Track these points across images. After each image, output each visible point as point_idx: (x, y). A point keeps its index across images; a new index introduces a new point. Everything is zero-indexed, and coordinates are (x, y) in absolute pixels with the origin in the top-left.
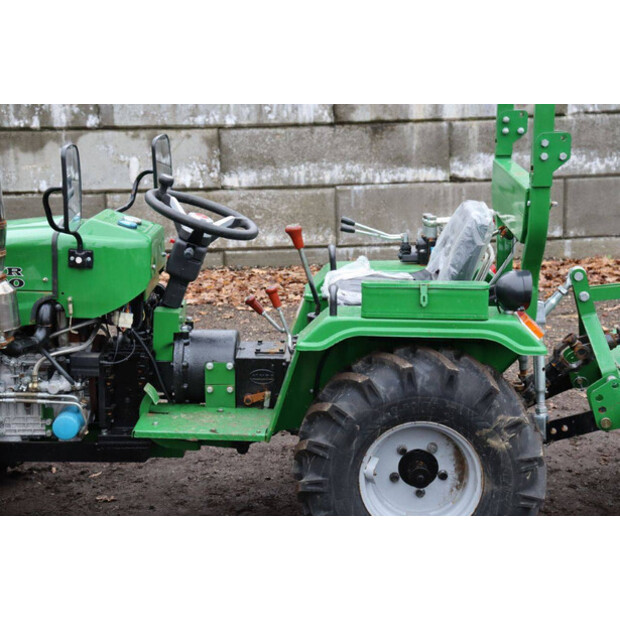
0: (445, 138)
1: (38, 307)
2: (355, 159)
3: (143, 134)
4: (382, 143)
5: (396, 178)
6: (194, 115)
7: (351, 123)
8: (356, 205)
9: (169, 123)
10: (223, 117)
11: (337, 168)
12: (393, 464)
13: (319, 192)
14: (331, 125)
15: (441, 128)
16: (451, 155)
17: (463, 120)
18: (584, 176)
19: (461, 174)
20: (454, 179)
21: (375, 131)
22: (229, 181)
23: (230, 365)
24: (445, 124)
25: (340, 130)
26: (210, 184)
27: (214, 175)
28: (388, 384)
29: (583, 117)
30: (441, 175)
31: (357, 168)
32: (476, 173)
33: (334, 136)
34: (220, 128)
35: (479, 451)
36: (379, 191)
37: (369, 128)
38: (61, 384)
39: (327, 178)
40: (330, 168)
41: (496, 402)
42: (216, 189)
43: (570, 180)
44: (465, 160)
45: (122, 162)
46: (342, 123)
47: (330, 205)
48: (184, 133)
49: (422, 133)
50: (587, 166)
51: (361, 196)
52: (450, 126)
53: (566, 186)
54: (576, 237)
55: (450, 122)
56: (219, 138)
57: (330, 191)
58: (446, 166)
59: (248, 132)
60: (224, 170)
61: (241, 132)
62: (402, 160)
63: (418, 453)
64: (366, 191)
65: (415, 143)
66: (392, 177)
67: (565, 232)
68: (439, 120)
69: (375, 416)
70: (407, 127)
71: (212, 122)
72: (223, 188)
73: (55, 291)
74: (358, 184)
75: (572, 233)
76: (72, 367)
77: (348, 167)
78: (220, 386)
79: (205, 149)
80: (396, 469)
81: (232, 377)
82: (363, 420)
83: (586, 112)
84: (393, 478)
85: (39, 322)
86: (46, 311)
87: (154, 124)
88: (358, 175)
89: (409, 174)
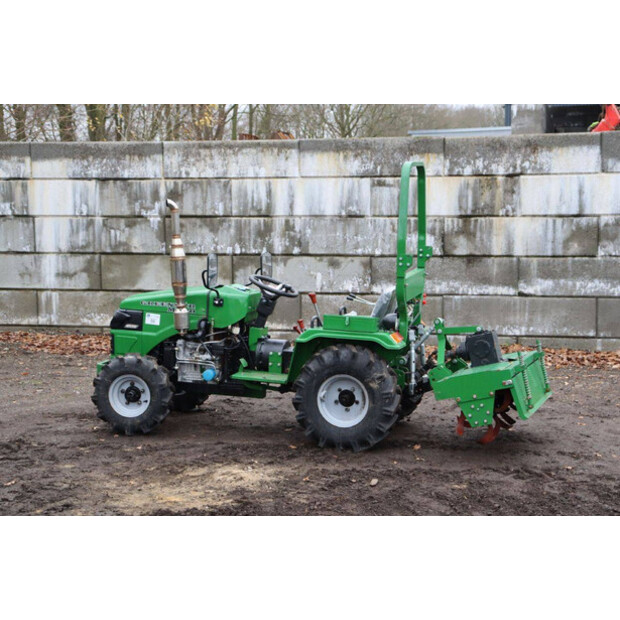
0: (515, 268)
1: (200, 322)
2: (456, 278)
3: (325, 259)
4: (474, 269)
5: (482, 292)
6: (356, 248)
7: (454, 256)
8: (456, 308)
9: (341, 252)
10: (373, 250)
11: (444, 284)
12: (336, 396)
13: (432, 298)
14: (441, 256)
15: (512, 262)
16: (519, 278)
17: (527, 256)
18: (610, 297)
19: (526, 292)
20: (521, 294)
21: (469, 262)
22: (375, 289)
23: (280, 354)
24: (515, 259)
25: (446, 260)
26: (363, 291)
27: (367, 285)
28: (329, 357)
29: (608, 258)
30: (512, 291)
31: (456, 284)
32: (536, 291)
33: (443, 263)
34: (372, 256)
35: (367, 389)
36: (471, 299)
37: (465, 259)
38: (207, 356)
39: (437, 290)
40: (440, 284)
41: (374, 368)
42: (368, 294)
43: (600, 299)
44: (528, 282)
45: (312, 275)
46: (448, 256)
47: (440, 307)
48: (350, 258)
49: (500, 264)
50: (612, 290)
51: (459, 302)
52: (519, 260)
53: (597, 303)
54: (605, 338)
55: (519, 257)
56: (371, 262)
57: (439, 298)
58: (516, 286)
59: (389, 259)
60: (373, 282)
61: (385, 259)
62: (486, 280)
63: (346, 392)
64: (462, 300)
65: (495, 270)
66: (479, 291)
67: (597, 333)
68: (511, 256)
69: (323, 370)
70: (490, 260)
71: (366, 252)
72: (372, 293)
73: (207, 316)
74: (458, 295)
75: (602, 335)
76: (212, 349)
77: (451, 283)
78: (275, 363)
79: (362, 269)
80: (337, 398)
81: (280, 359)
82: (317, 372)
83: (611, 256)
84: (336, 402)
85: (200, 328)
86: (203, 323)
87: (332, 252)
88: (457, 289)
89: (491, 290)
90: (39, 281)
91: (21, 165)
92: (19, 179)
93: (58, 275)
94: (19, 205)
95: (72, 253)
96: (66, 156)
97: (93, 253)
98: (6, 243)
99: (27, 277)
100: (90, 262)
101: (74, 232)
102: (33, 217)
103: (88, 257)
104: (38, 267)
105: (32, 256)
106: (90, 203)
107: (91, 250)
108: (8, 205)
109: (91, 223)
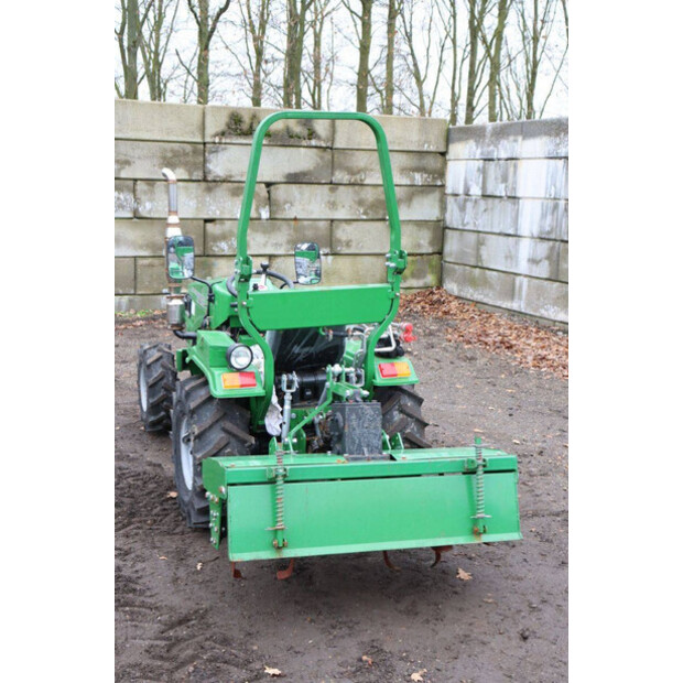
90: (517, 265)
91: (515, 144)
92: (512, 159)
93: (529, 260)
94: (510, 186)
95: (542, 239)
96: (546, 134)
97: (555, 240)
98: (499, 224)
99: (509, 260)
100: (552, 249)
101: (544, 216)
102: (519, 198)
103: (551, 243)
104: (517, 251)
105: (515, 238)
106: (558, 184)
107: (553, 236)
108: (503, 185)
109: (556, 207)
